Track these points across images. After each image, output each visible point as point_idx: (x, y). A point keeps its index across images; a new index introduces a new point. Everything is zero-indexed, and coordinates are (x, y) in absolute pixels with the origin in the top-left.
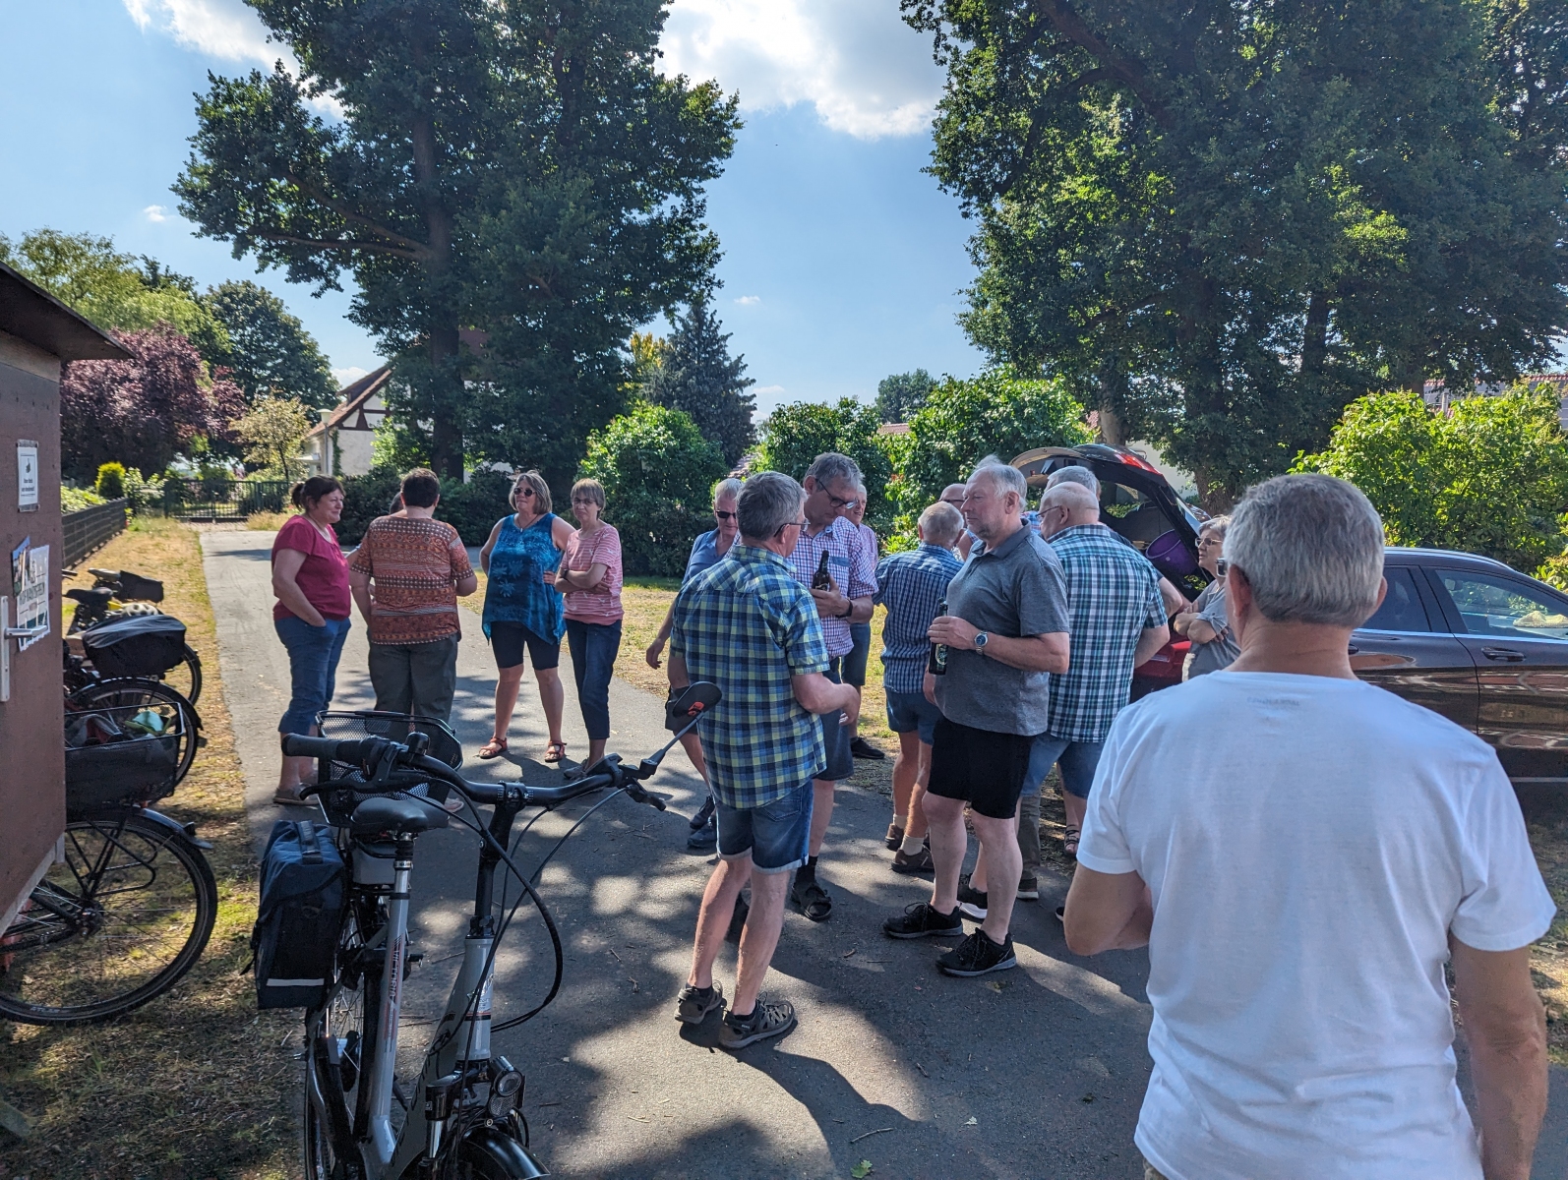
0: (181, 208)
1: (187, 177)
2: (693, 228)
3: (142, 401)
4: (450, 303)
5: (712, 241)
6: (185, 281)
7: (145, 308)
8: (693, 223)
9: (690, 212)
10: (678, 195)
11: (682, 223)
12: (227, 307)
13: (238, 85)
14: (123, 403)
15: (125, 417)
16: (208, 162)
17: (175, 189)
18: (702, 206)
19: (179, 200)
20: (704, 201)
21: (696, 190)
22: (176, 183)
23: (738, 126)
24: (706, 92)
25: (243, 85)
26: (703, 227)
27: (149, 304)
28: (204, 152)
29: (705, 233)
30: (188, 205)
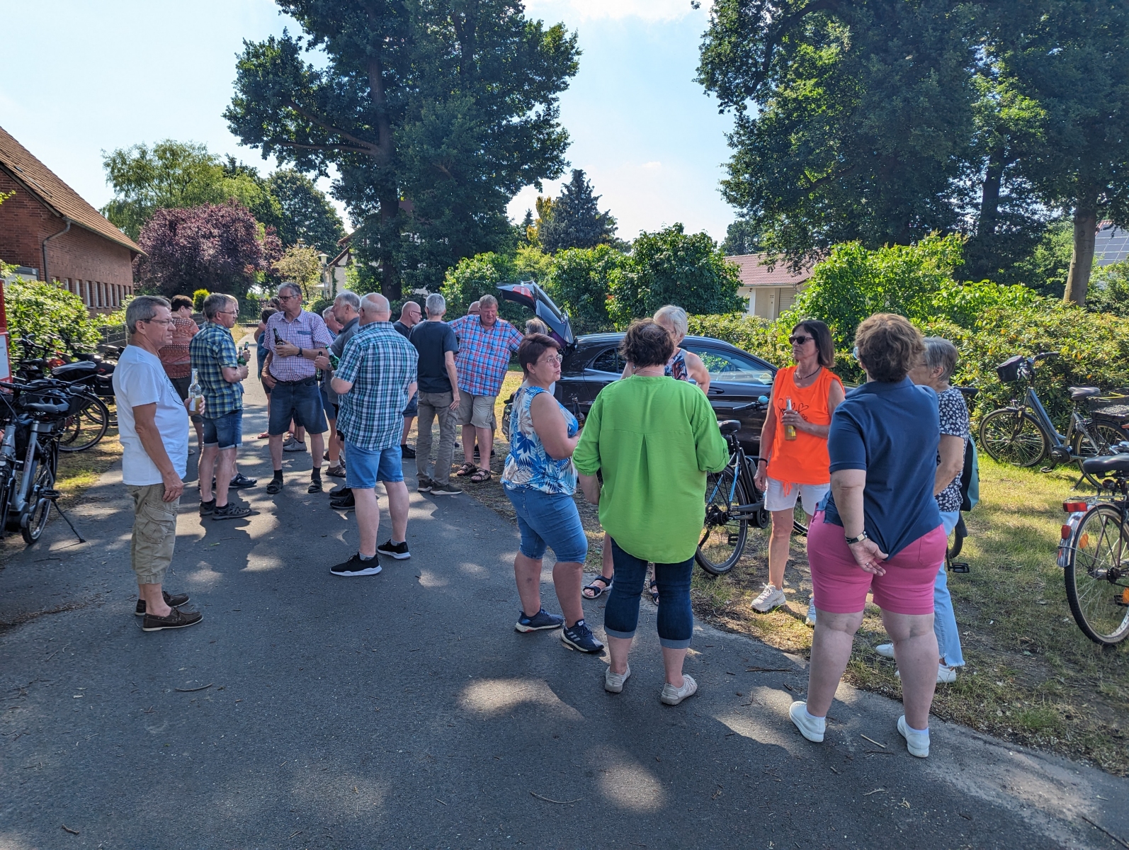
0: (229, 127)
1: (232, 107)
2: (552, 126)
3: (221, 250)
4: (390, 183)
5: (564, 135)
6: (252, 170)
7: (225, 189)
8: (552, 122)
9: (549, 115)
10: (541, 103)
11: (544, 123)
12: (280, 187)
13: (262, 46)
14: (209, 250)
15: (210, 261)
16: (244, 96)
17: (225, 116)
18: (557, 111)
19: (228, 123)
20: (558, 107)
21: (554, 99)
22: (225, 112)
23: (578, 53)
24: (558, 31)
25: (264, 46)
26: (558, 125)
27: (228, 187)
28: (242, 91)
29: (559, 130)
30: (233, 125)
